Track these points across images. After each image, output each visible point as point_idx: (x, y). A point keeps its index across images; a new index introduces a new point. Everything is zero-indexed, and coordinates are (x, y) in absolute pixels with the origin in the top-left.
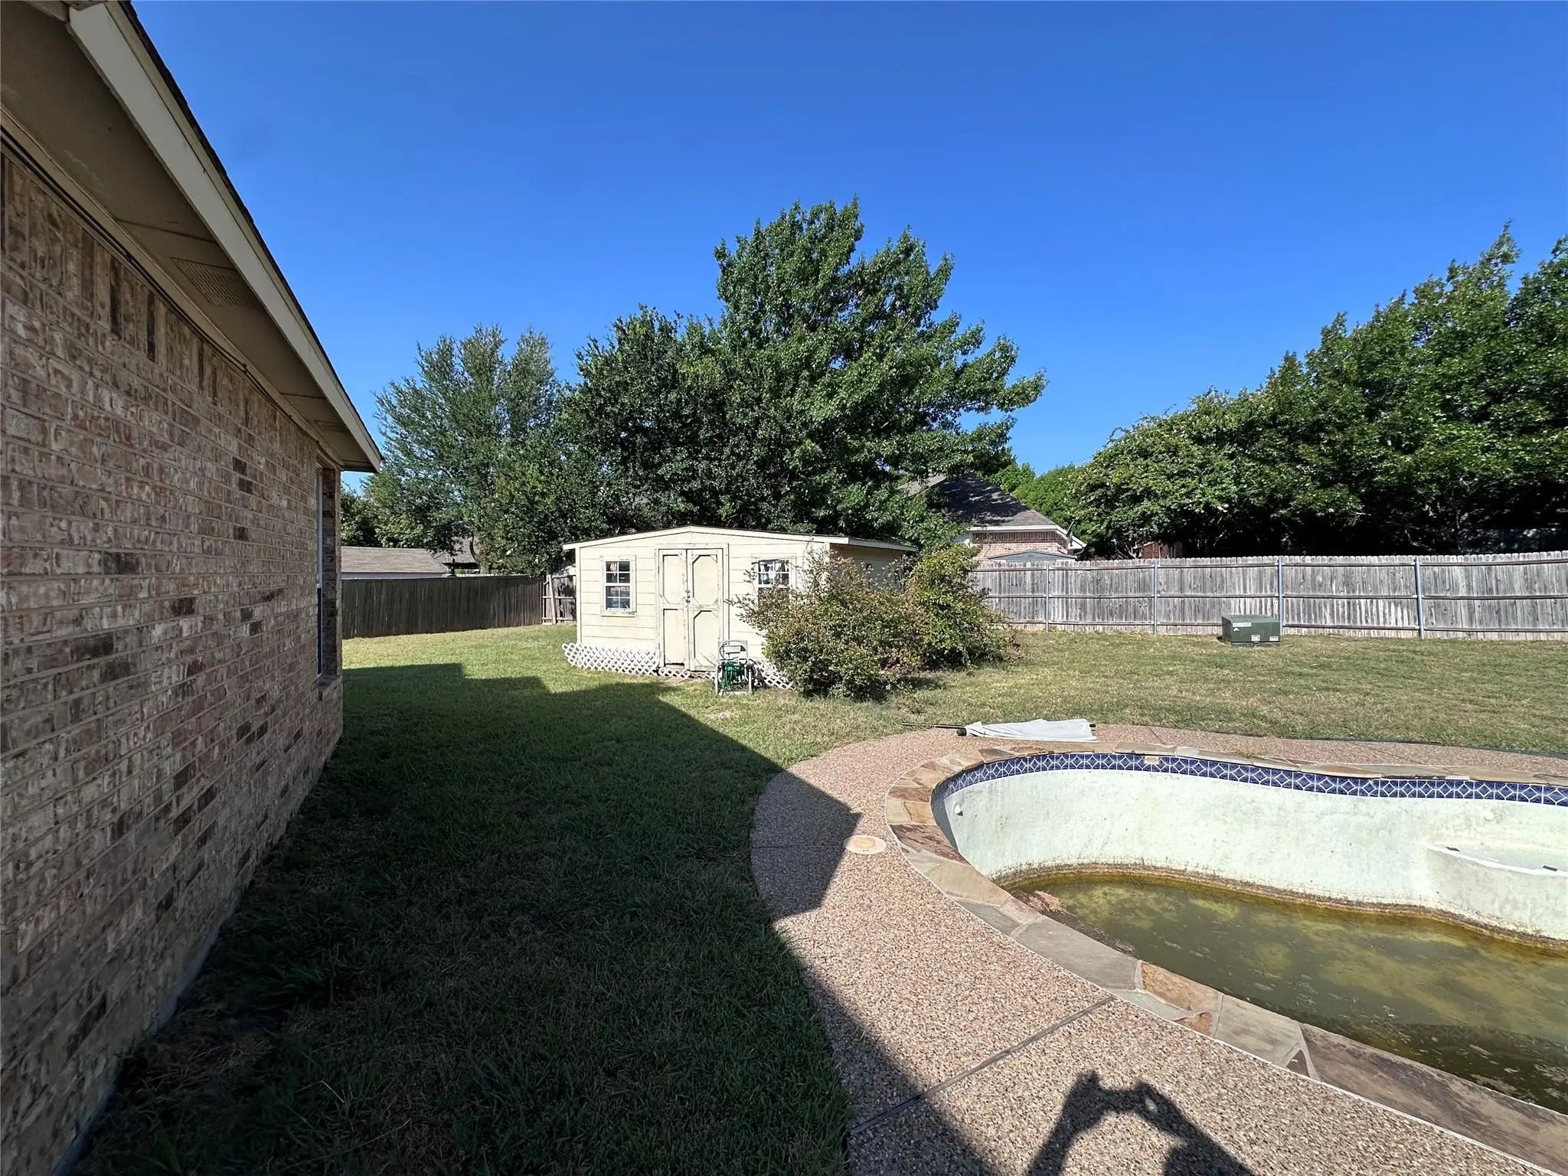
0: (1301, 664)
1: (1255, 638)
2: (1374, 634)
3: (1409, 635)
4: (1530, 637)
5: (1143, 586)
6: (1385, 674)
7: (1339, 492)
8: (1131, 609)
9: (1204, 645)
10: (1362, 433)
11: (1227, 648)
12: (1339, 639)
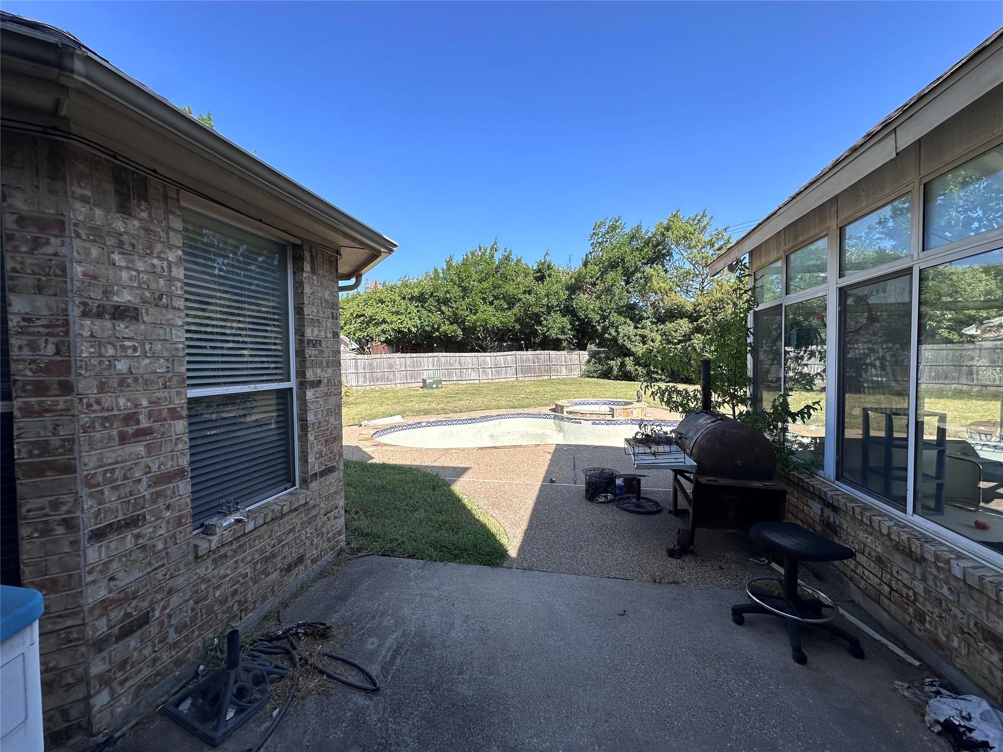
0: (450, 393)
1: (434, 386)
2: (468, 382)
3: (478, 381)
4: (505, 380)
5: (391, 366)
6: (473, 394)
7: (455, 327)
8: (386, 377)
9: (417, 390)
10: (461, 305)
11: (426, 391)
12: (459, 384)
